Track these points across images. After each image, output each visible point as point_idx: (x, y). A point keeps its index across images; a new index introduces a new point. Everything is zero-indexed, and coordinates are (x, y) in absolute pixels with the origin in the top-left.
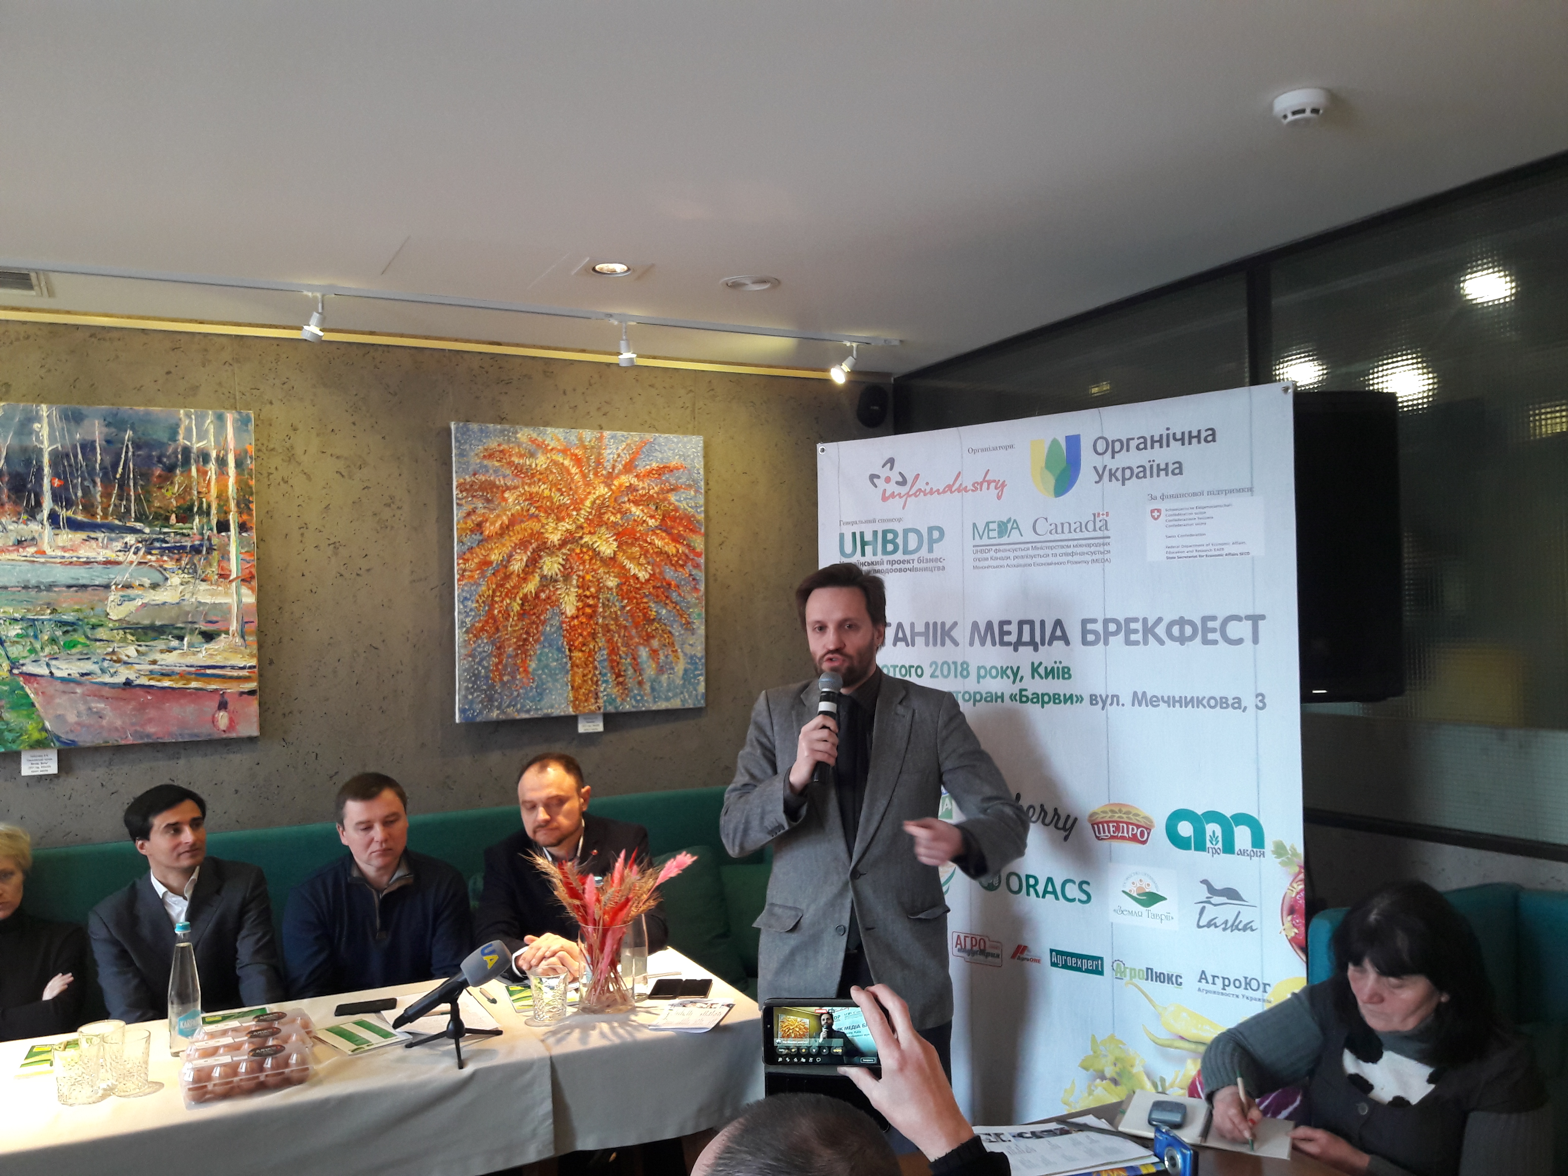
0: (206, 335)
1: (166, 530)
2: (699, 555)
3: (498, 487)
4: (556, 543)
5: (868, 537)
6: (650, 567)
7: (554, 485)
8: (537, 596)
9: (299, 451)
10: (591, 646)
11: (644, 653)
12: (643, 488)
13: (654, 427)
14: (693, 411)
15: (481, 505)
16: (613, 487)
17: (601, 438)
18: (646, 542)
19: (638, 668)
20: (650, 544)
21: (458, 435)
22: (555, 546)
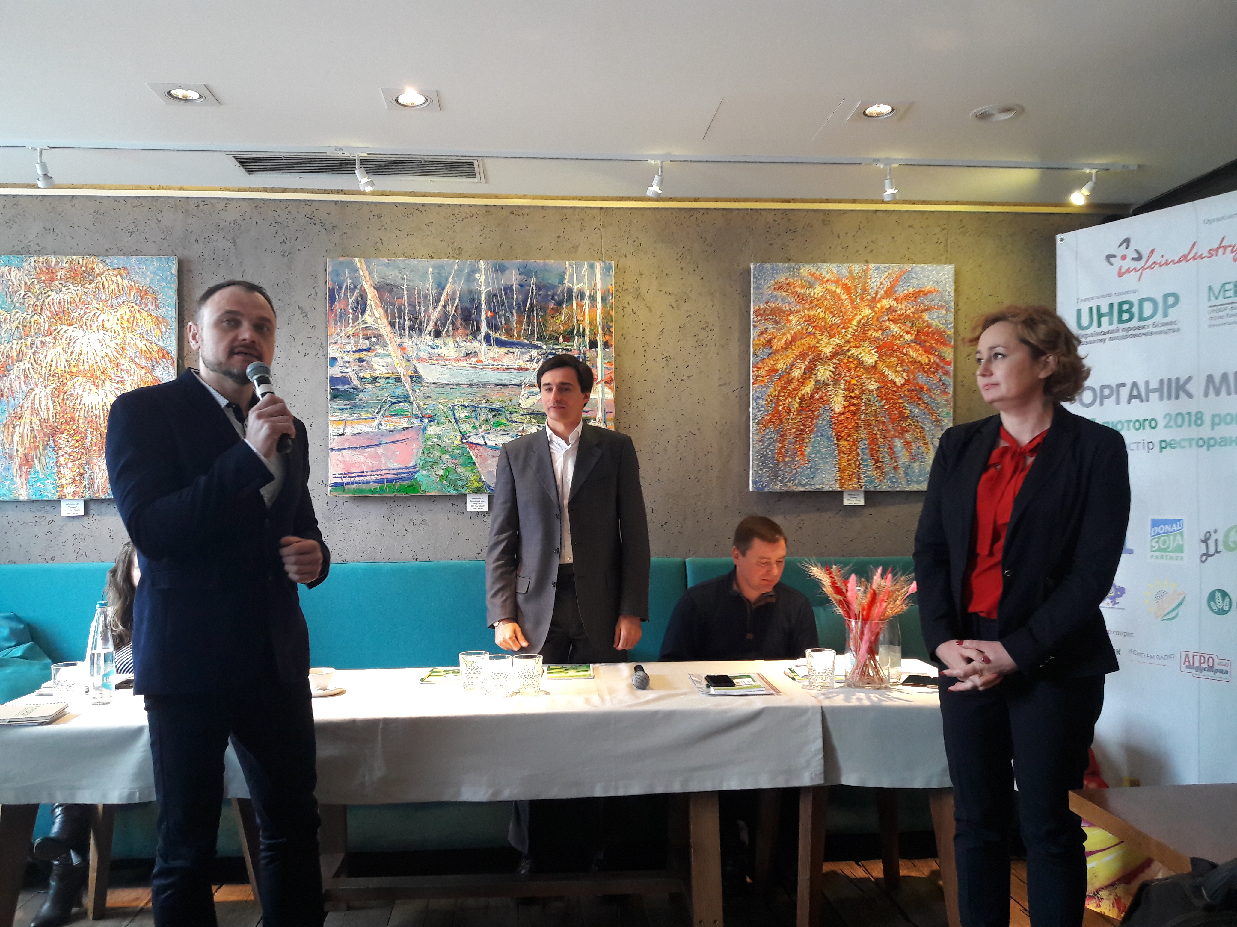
0: (583, 208)
1: (557, 347)
2: (949, 364)
3: (784, 312)
4: (828, 354)
5: (1105, 309)
6: (905, 374)
7: (827, 309)
8: (812, 396)
9: (643, 290)
10: (855, 437)
11: (898, 444)
12: (901, 309)
13: (912, 259)
14: (946, 245)
15: (771, 326)
16: (876, 309)
17: (867, 269)
18: (903, 353)
19: (894, 457)
20: (906, 354)
21: (756, 273)
22: (827, 357)
